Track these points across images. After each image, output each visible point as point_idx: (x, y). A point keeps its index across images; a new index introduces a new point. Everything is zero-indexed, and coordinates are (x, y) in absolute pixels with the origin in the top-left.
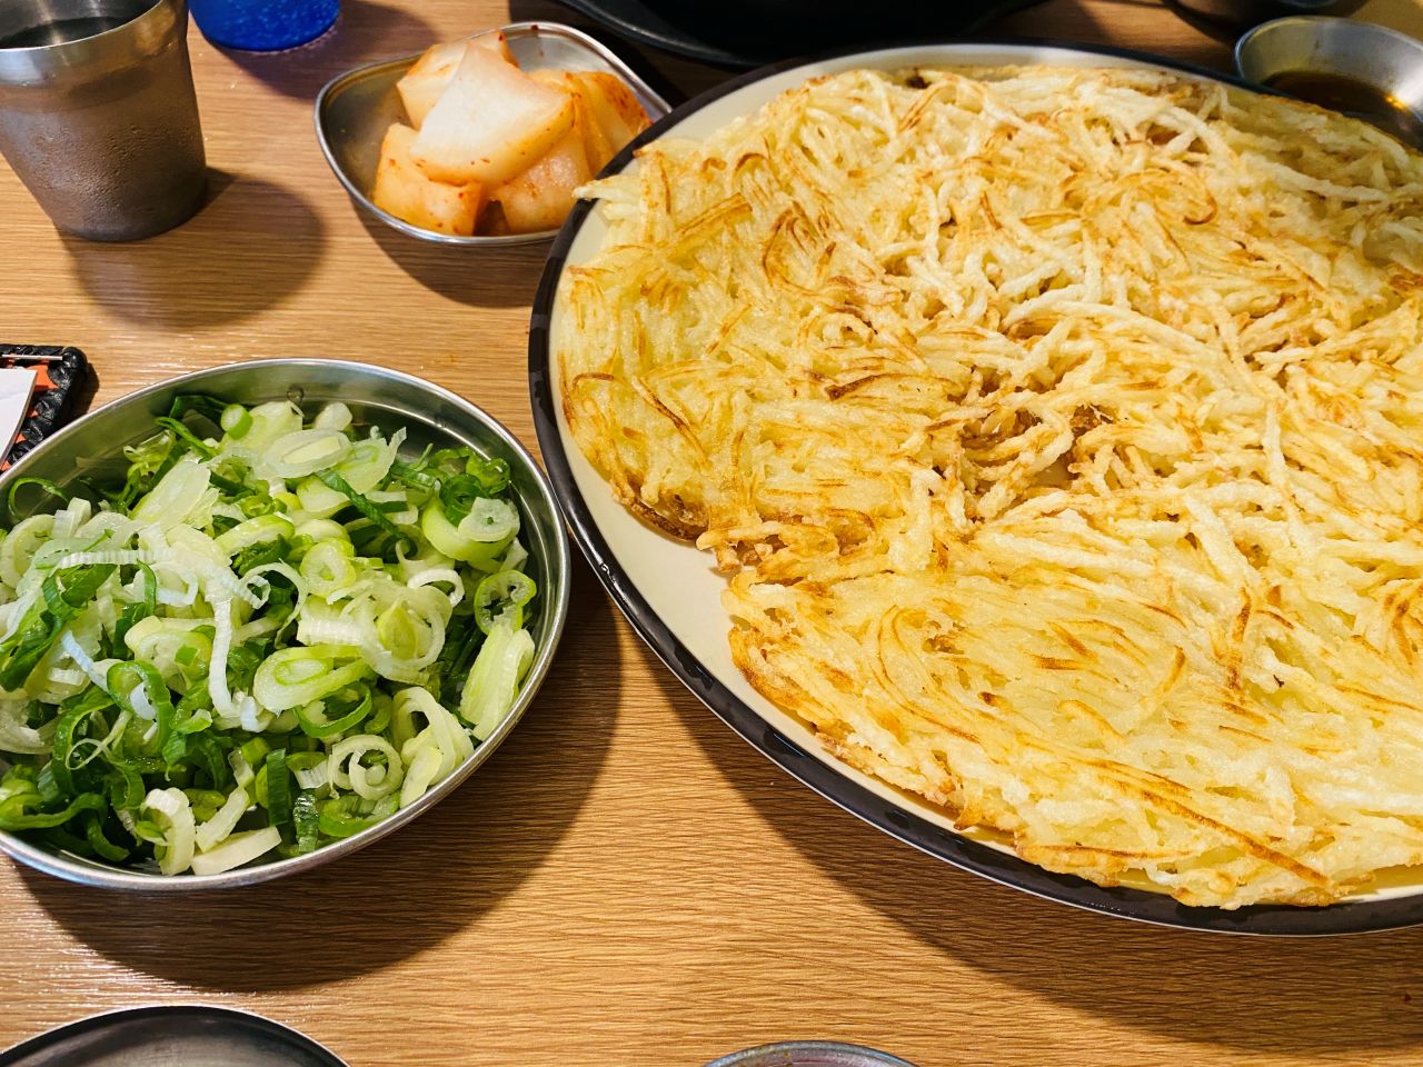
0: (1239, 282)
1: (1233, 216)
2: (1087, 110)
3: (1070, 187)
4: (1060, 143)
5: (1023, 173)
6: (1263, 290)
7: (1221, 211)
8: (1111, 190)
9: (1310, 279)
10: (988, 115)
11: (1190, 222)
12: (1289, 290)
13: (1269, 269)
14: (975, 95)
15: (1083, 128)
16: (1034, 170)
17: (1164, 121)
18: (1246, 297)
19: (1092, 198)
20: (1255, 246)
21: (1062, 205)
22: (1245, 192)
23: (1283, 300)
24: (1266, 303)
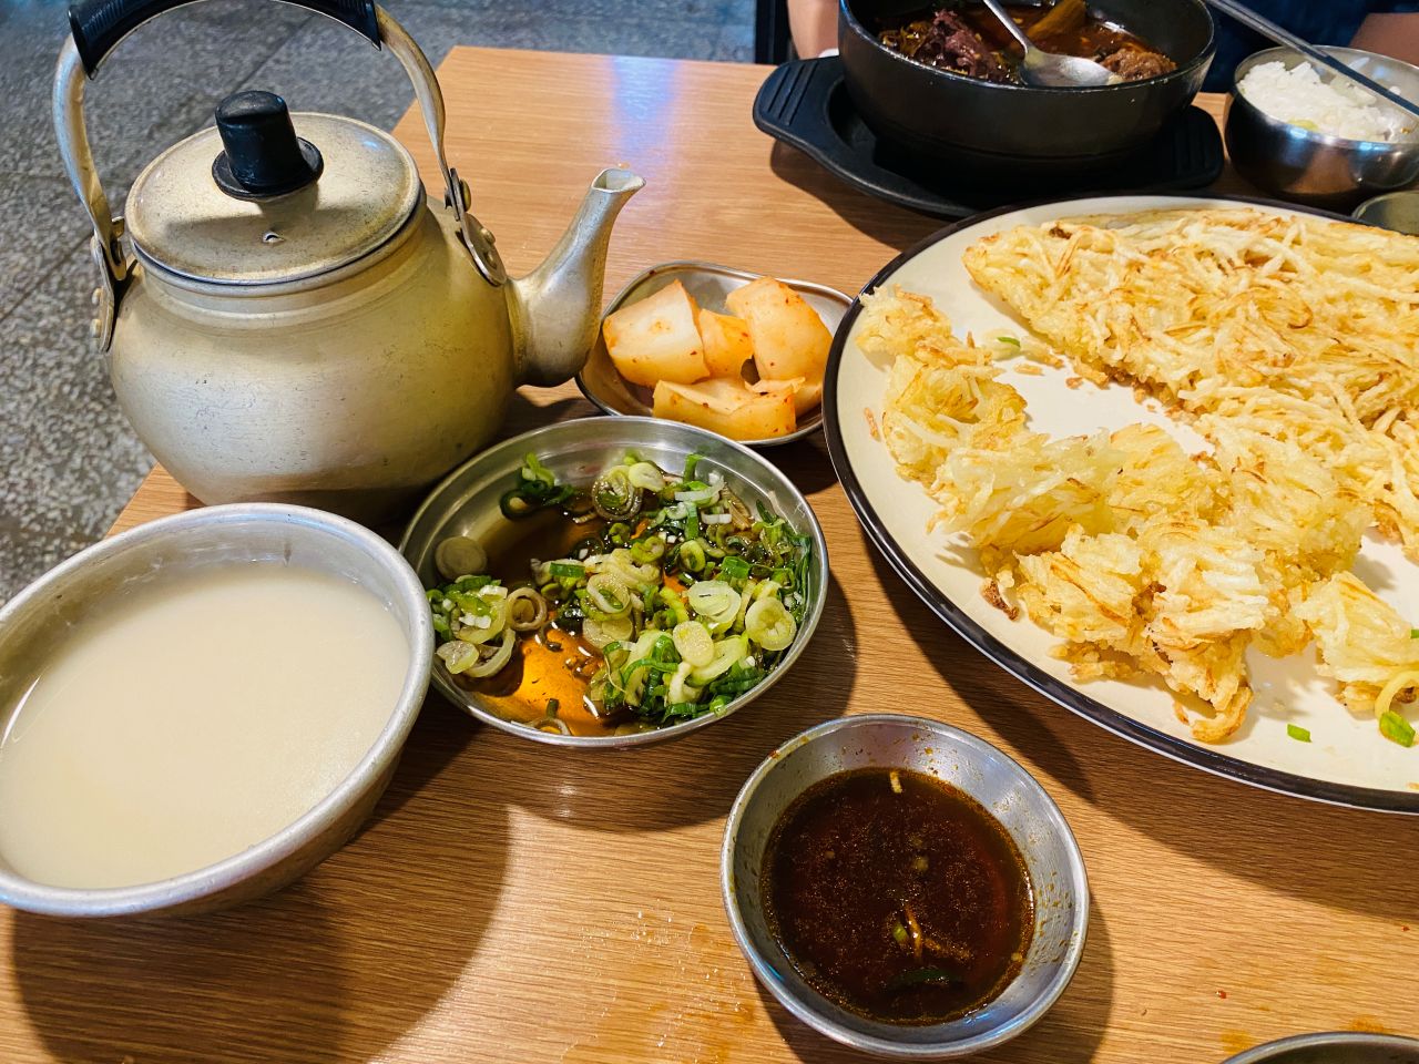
0: (1343, 367)
1: (1325, 320)
2: (1196, 246)
3: (1195, 306)
4: (1180, 272)
5: (1158, 298)
6: (1364, 371)
7: (1315, 317)
8: (1226, 306)
9: (1398, 362)
10: (1119, 254)
11: (1292, 327)
12: (1383, 370)
13: (1363, 357)
14: (1107, 240)
15: (1194, 260)
16: (1164, 294)
17: (1260, 249)
18: (1352, 376)
19: (1214, 313)
20: (1348, 340)
21: (1191, 319)
22: (1331, 301)
23: (1382, 377)
24: (1367, 380)
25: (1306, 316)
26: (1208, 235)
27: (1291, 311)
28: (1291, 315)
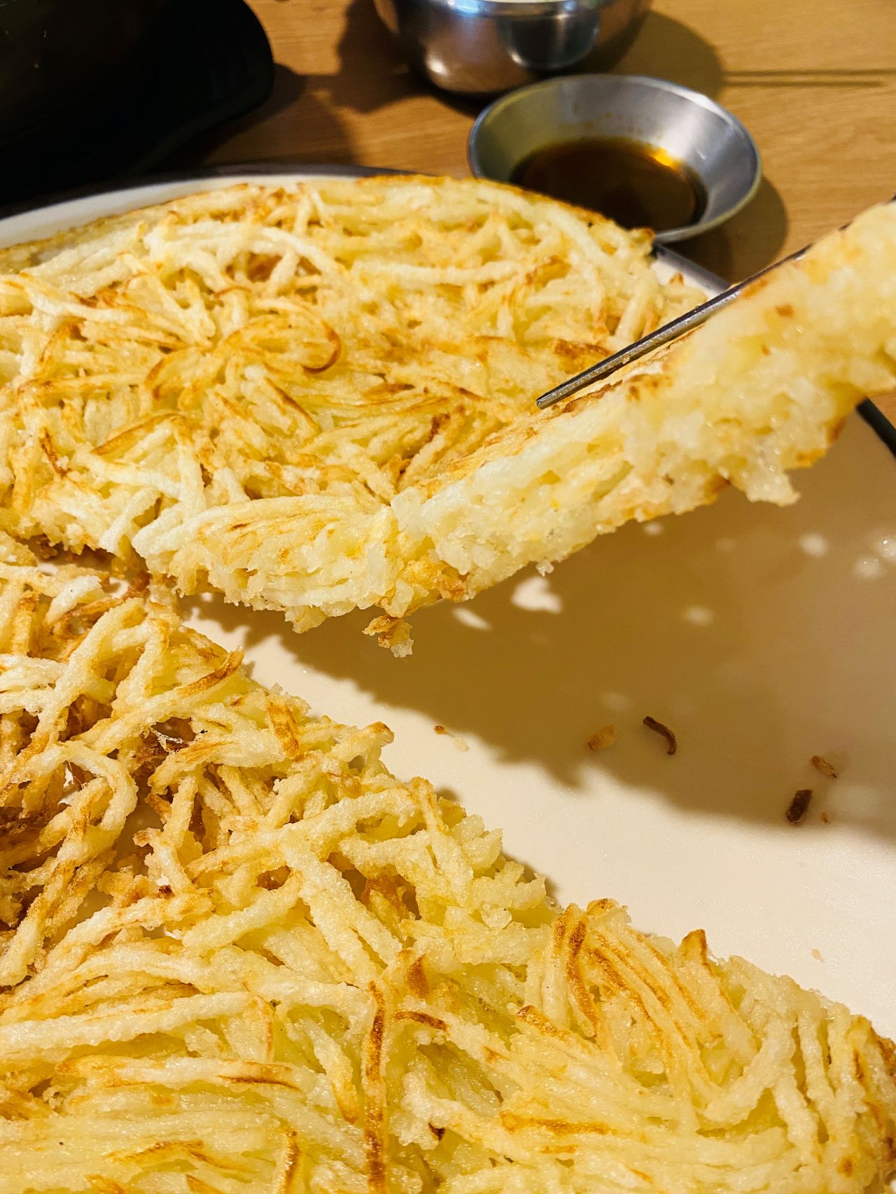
0: (379, 422)
1: (365, 344)
2: (159, 266)
3: (157, 382)
4: (136, 323)
6: (409, 422)
7: (348, 342)
9: (463, 391)
10: (41, 313)
11: (314, 371)
12: (442, 410)
15: (162, 290)
17: (260, 248)
21: (155, 408)
23: (436, 425)
24: (417, 435)
25: (331, 347)
26: (179, 243)
27: (310, 344)
28: (310, 350)
